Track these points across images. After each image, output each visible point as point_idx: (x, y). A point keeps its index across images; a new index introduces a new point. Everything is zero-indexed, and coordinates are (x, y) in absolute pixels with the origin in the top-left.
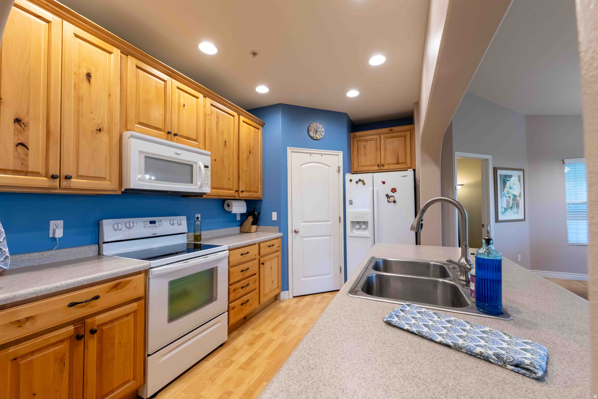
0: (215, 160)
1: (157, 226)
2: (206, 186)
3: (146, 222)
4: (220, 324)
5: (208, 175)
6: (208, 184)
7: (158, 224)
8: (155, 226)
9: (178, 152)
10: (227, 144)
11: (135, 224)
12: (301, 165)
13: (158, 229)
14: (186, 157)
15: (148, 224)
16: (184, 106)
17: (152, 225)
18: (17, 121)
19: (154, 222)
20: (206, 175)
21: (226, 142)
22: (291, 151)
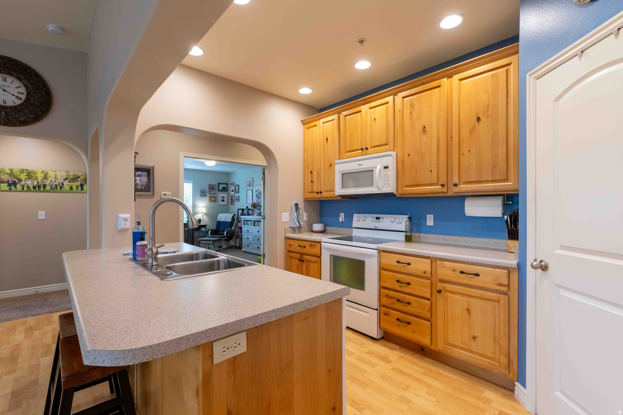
0: (409, 155)
1: (380, 222)
2: (386, 186)
3: (374, 217)
4: (368, 315)
5: (388, 175)
6: (388, 184)
7: (382, 220)
8: (379, 222)
9: (360, 163)
10: (426, 129)
11: (367, 218)
12: (557, 99)
13: (380, 225)
14: (366, 165)
15: (375, 219)
16: (375, 119)
17: (377, 220)
18: (311, 172)
19: (379, 218)
20: (386, 175)
21: (424, 127)
22: (534, 78)
